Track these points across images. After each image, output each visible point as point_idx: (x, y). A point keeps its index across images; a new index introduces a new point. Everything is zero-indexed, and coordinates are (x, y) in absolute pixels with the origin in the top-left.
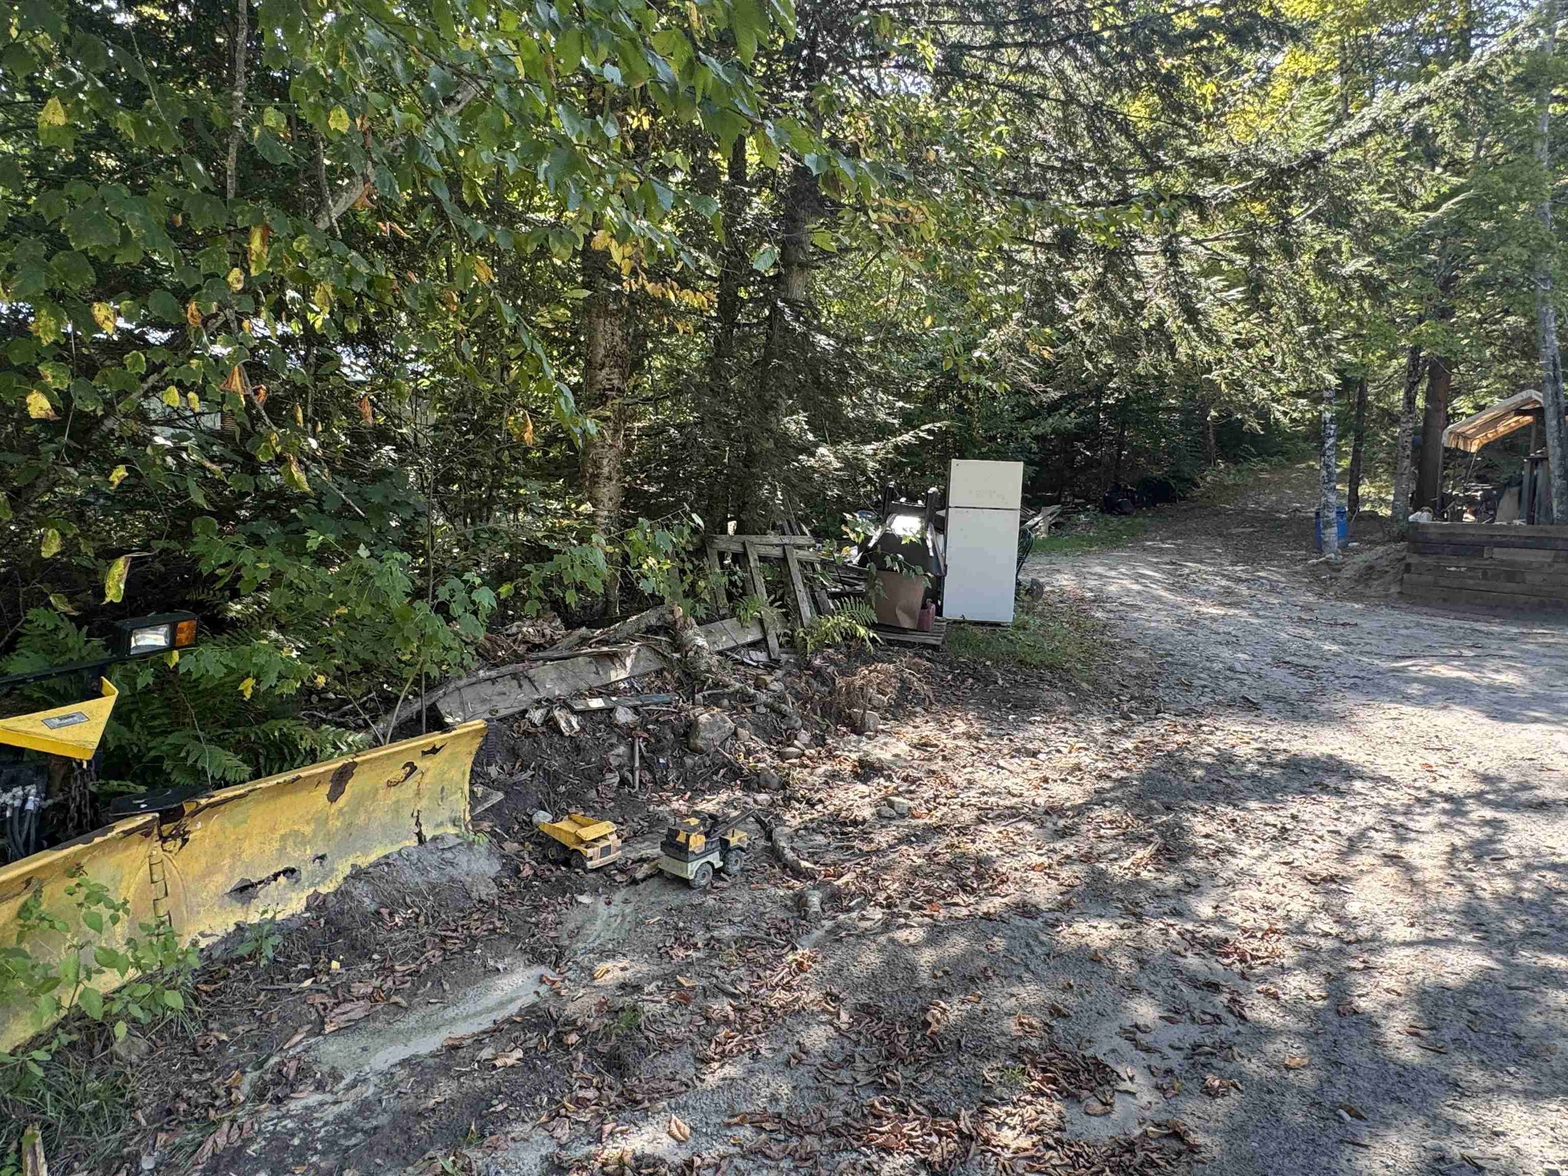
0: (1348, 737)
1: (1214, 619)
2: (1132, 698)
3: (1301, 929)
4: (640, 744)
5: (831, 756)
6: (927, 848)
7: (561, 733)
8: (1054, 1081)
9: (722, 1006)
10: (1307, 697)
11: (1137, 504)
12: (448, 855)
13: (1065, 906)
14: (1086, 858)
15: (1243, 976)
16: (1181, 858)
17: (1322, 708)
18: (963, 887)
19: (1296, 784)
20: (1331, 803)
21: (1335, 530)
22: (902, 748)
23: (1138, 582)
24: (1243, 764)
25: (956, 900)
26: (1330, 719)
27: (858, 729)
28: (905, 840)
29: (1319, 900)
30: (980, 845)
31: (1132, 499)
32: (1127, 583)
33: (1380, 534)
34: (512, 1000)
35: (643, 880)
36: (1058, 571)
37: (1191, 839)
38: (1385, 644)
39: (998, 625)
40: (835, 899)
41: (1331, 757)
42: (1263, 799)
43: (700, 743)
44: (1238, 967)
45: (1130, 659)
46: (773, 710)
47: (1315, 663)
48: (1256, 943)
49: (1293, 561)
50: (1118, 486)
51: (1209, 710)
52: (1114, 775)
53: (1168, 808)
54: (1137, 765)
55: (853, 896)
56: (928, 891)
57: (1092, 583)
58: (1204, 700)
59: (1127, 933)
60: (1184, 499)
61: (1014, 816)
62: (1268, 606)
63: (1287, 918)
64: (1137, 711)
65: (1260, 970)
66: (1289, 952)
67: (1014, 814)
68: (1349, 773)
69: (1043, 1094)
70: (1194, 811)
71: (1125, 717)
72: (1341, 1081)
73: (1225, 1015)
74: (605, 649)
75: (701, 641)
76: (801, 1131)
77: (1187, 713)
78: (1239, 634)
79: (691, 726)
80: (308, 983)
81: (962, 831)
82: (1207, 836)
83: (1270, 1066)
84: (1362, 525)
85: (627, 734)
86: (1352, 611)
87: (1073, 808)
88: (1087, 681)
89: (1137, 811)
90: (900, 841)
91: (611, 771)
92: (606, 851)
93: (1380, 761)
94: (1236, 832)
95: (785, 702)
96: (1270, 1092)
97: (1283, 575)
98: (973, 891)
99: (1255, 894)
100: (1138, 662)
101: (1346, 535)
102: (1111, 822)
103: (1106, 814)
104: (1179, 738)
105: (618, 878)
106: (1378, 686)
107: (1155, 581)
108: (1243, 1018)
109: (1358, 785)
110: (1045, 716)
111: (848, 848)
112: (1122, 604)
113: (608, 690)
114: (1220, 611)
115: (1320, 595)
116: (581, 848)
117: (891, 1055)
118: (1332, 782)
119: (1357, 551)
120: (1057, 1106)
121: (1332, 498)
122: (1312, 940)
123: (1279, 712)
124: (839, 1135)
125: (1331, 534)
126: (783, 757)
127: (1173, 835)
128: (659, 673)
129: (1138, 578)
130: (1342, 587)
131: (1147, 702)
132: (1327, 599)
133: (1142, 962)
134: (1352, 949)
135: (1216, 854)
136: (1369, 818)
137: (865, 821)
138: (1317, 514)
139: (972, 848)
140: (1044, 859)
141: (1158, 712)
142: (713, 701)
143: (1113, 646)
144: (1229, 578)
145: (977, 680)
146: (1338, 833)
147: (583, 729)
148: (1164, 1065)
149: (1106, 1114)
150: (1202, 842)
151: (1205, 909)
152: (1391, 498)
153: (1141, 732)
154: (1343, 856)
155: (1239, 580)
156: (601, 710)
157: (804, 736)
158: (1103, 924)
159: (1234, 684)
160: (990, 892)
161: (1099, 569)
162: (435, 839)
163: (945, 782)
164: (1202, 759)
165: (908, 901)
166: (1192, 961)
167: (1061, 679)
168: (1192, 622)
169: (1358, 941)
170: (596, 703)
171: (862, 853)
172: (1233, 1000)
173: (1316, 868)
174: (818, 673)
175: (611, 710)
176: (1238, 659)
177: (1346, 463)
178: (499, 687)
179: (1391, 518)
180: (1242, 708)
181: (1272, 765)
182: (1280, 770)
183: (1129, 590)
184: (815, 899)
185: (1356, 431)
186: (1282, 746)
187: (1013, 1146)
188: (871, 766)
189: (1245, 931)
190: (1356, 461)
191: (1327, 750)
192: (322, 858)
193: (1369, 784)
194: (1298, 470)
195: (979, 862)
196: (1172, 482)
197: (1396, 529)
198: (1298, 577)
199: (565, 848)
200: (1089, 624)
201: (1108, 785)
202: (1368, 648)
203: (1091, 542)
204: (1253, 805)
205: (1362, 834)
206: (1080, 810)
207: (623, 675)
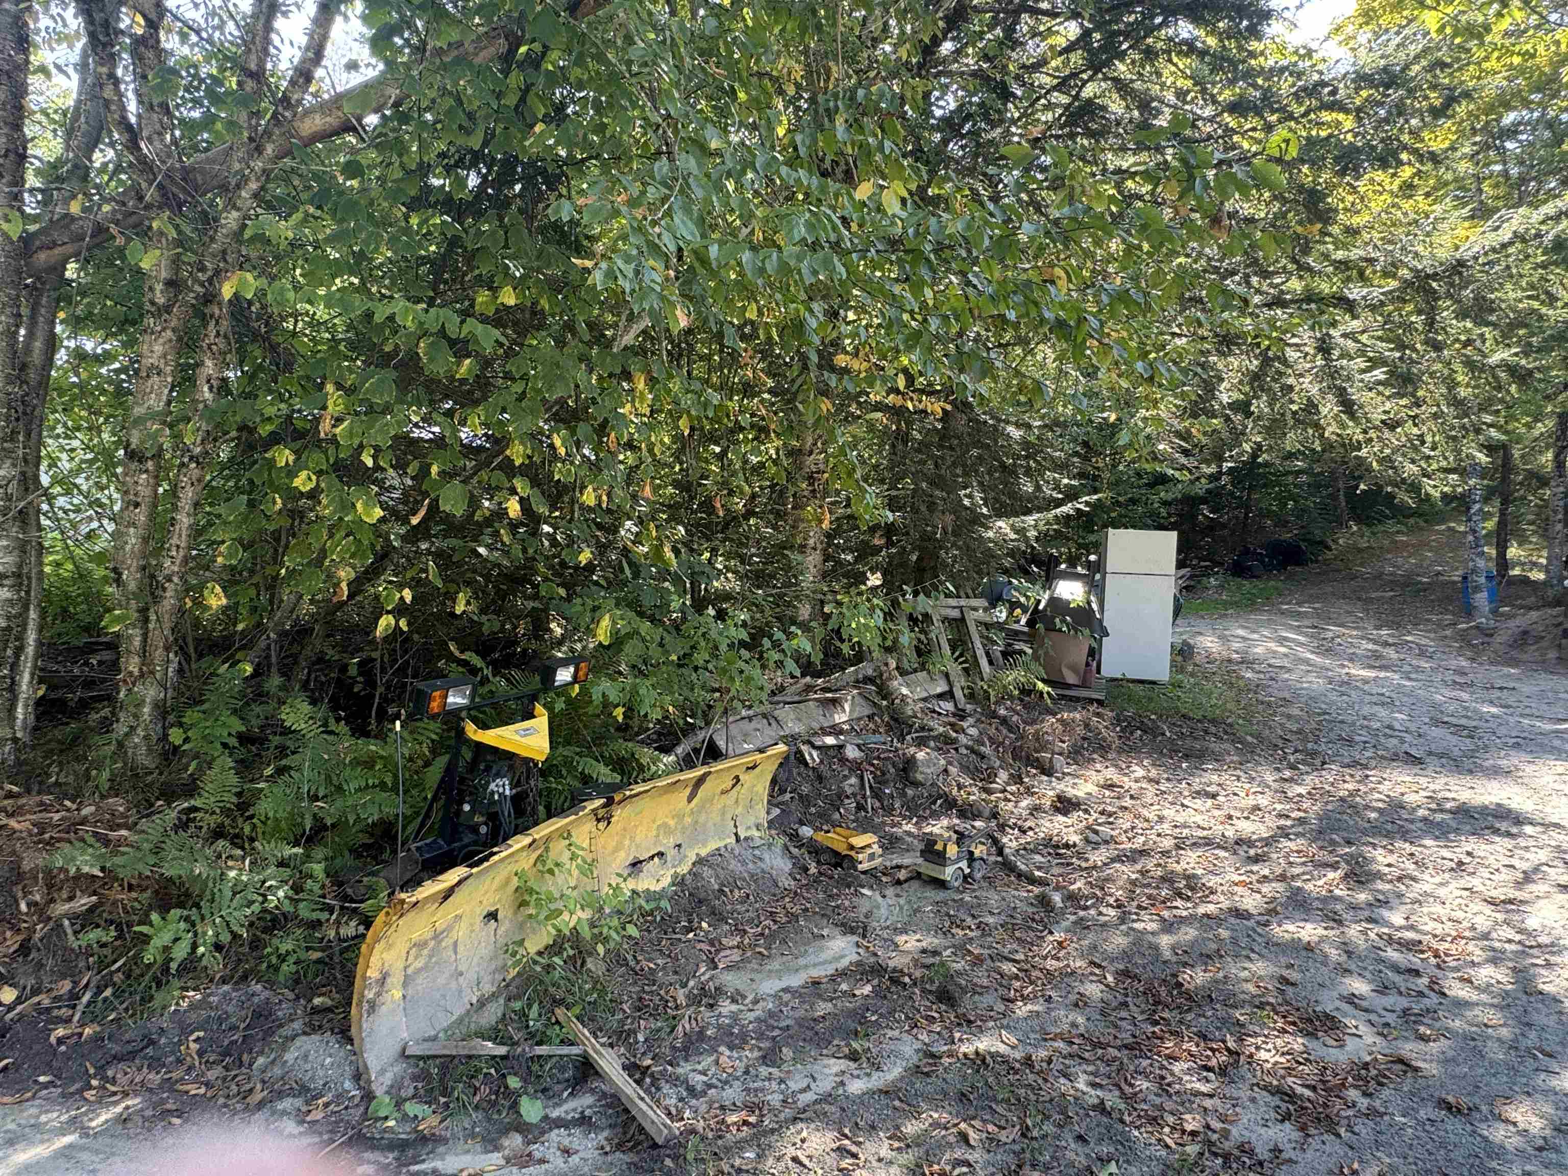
0: (1516, 789)
1: (1366, 681)
2: (1296, 751)
3: (1486, 936)
4: (868, 777)
5: (1029, 792)
6: (1138, 867)
7: (806, 764)
8: (1294, 1024)
9: (1009, 968)
10: (1471, 754)
11: (1268, 568)
12: (757, 852)
13: (1273, 912)
14: (1282, 878)
15: (1438, 966)
16: (1368, 881)
17: (1486, 764)
18: (1179, 895)
19: (1468, 827)
20: (1502, 844)
21: (1485, 594)
22: (1091, 788)
23: (1282, 645)
24: (1414, 810)
25: (1175, 904)
26: (1496, 772)
27: (1047, 771)
28: (1117, 859)
29: (1500, 917)
30: (1183, 865)
31: (1262, 562)
32: (1272, 645)
33: (1533, 599)
34: (842, 957)
35: (906, 881)
36: (1200, 634)
37: (1374, 867)
38: (1545, 707)
39: (1154, 683)
40: (1072, 898)
41: (1499, 805)
42: (1437, 838)
43: (920, 777)
44: (1433, 961)
45: (1289, 717)
46: (973, 751)
47: (1474, 723)
48: (1447, 945)
49: (1440, 626)
50: (1246, 551)
51: (1373, 763)
52: (1293, 815)
53: (1349, 843)
54: (1313, 809)
55: (1087, 898)
56: (1149, 897)
57: (1236, 645)
58: (1367, 754)
59: (1331, 933)
60: (1317, 561)
61: (1207, 844)
62: (1417, 669)
63: (1473, 928)
64: (1303, 761)
65: (1453, 964)
66: (1478, 952)
67: (1208, 842)
68: (1519, 820)
69: (1287, 1032)
70: (1374, 846)
71: (1293, 767)
72: (1533, 1035)
73: (1426, 991)
74: (829, 695)
75: (905, 691)
76: (1103, 1046)
77: (1354, 764)
78: (1393, 695)
79: (909, 764)
80: (691, 935)
81: (1165, 853)
82: (1389, 865)
83: (1472, 1025)
84: (1512, 590)
85: (856, 767)
86: (1509, 675)
87: (1261, 840)
88: (1251, 735)
89: (1320, 843)
90: (1113, 860)
91: (848, 797)
92: (872, 857)
93: (1548, 810)
94: (1416, 863)
95: (983, 744)
96: (1474, 1039)
97: (1432, 640)
98: (1188, 899)
99: (1438, 909)
100: (1298, 719)
101: (1497, 600)
102: (1298, 852)
103: (1292, 845)
104: (1350, 786)
105: (884, 879)
106: (1541, 745)
107: (1301, 644)
108: (1444, 994)
109: (1528, 829)
110: (1217, 765)
111: (1068, 864)
112: (1270, 665)
113: (835, 730)
114: (1370, 674)
115: (1473, 660)
116: (853, 853)
117: (1157, 1003)
118: (1503, 826)
119: (1509, 616)
120: (1300, 1040)
121: (1481, 563)
122: (1497, 945)
123: (1443, 766)
124: (1132, 1049)
125: (1481, 599)
126: (989, 792)
127: (1357, 863)
128: (870, 717)
129: (1282, 641)
130: (1495, 652)
131: (1313, 754)
132: (1481, 664)
133: (1349, 954)
134: (1535, 951)
135: (1400, 879)
136: (1543, 856)
137: (1075, 845)
138: (1465, 578)
139: (1178, 868)
140: (1243, 878)
141: (1324, 763)
142: (921, 743)
143: (1269, 704)
144: (1375, 642)
145: (1145, 732)
146: (1512, 866)
147: (822, 762)
148: (1384, 1020)
149: (1341, 1046)
150: (1386, 870)
151: (1397, 919)
152: (1543, 561)
153: (1311, 780)
154: (1518, 885)
155: (1386, 644)
156: (833, 746)
157: (1003, 776)
158: (1309, 926)
159: (1395, 741)
160: (1204, 900)
161: (1241, 632)
162: (746, 839)
163: (1138, 816)
164: (1375, 804)
165: (1135, 904)
166: (1392, 954)
167: (1226, 733)
168: (1343, 683)
169: (1539, 946)
170: (830, 740)
171: (1082, 869)
172: (1432, 982)
173: (1494, 893)
174: (1004, 721)
175: (840, 747)
176: (1396, 719)
177: (1490, 525)
178: (754, 724)
179: (1544, 583)
180: (1406, 763)
181: (1442, 811)
182: (1449, 816)
183: (1275, 652)
184: (1057, 898)
185: (1501, 494)
186: (1450, 795)
187: (1272, 1060)
188: (1069, 801)
189: (1435, 936)
190: (1502, 524)
191: (1495, 800)
192: (679, 846)
193: (1539, 829)
194: (1438, 532)
195: (1188, 877)
196: (1303, 546)
197: (1550, 593)
198: (1447, 642)
199: (836, 853)
200: (1241, 683)
201: (1289, 823)
202: (1527, 711)
203: (1226, 605)
204: (1428, 842)
205: (1536, 870)
206: (1268, 842)
207: (844, 718)
